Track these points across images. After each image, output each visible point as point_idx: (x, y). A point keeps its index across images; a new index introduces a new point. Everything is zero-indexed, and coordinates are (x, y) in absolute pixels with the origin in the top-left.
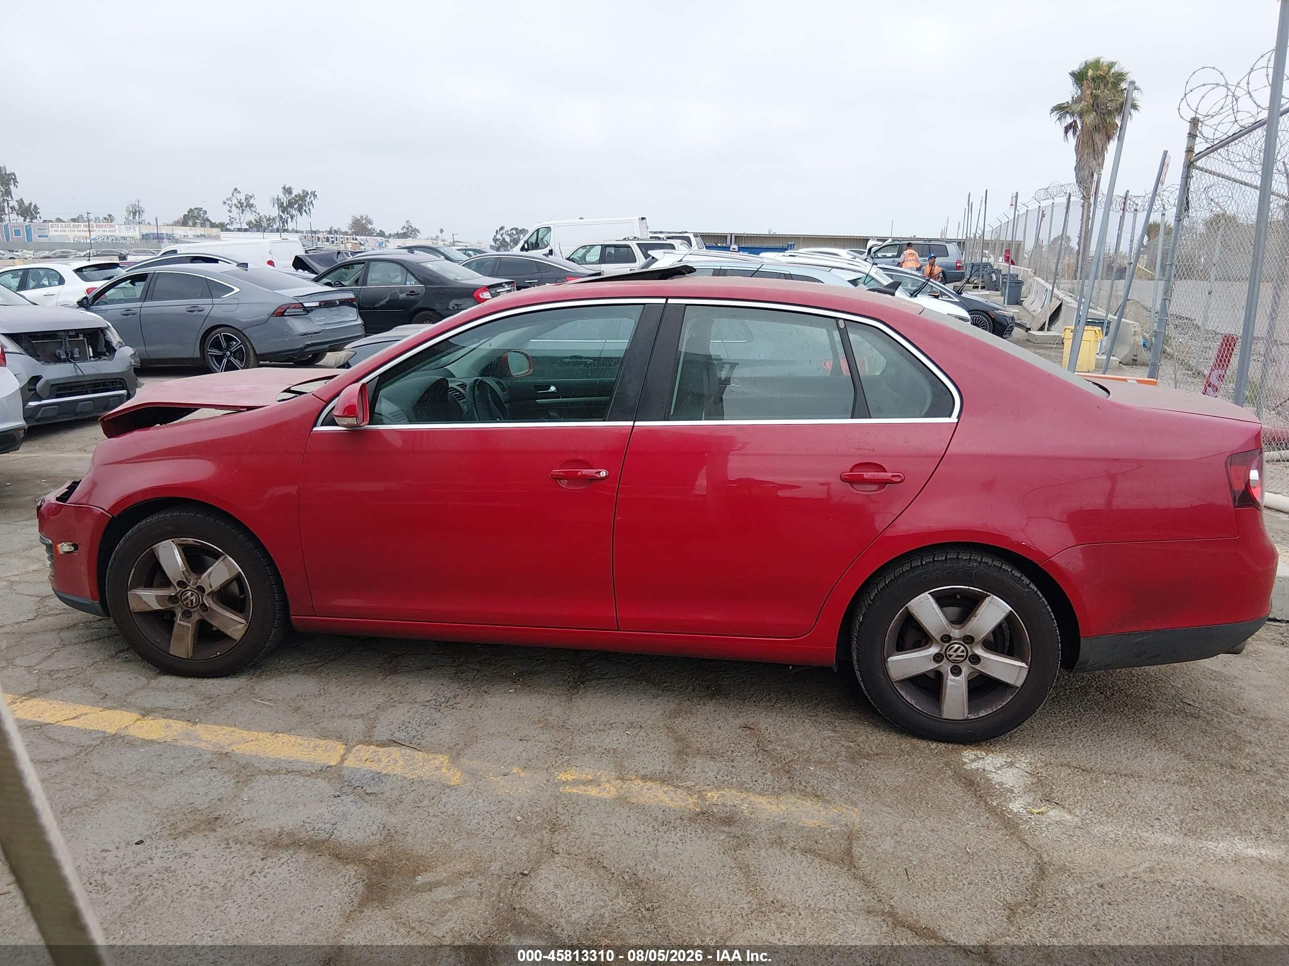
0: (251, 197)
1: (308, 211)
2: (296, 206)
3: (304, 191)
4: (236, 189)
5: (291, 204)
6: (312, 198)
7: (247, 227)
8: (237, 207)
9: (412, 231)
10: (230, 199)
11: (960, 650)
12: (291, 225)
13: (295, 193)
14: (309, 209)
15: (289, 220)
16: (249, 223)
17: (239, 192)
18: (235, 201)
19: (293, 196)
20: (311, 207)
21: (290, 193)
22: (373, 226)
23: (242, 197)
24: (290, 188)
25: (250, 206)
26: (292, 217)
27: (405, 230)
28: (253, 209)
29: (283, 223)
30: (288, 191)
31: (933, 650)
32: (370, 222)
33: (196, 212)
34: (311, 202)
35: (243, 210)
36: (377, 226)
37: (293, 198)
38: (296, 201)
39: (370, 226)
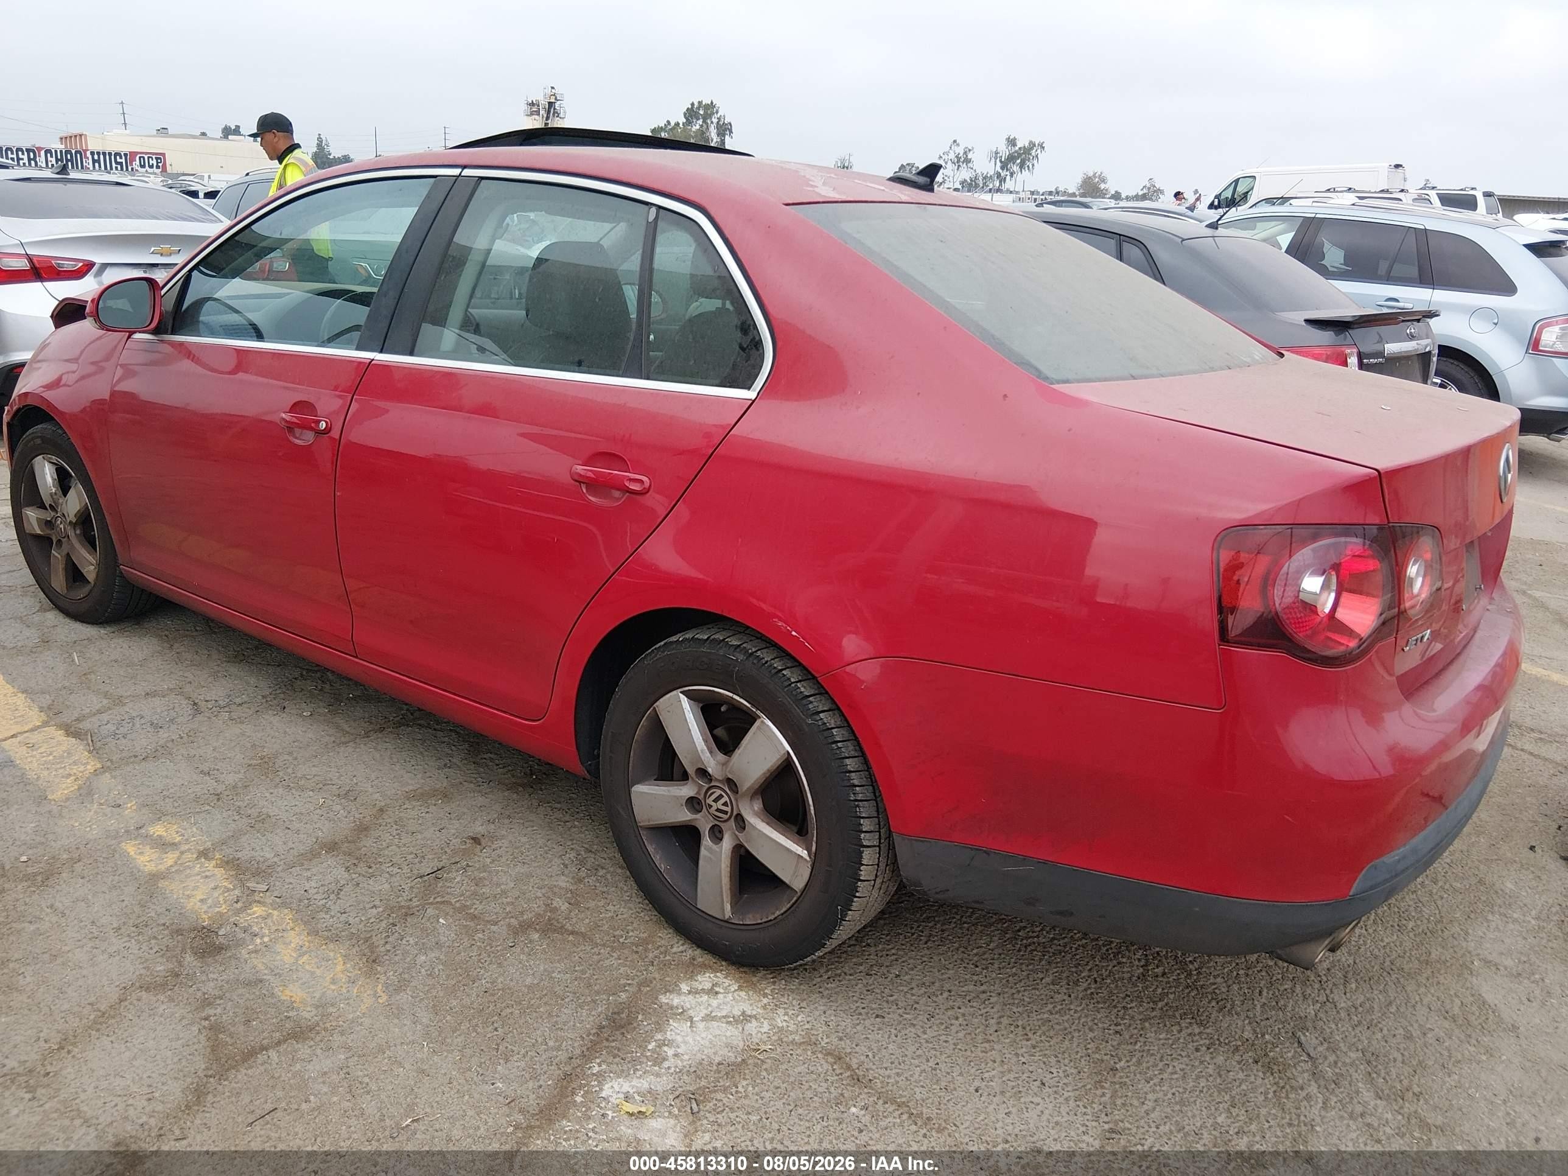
0: (970, 150)
1: (1031, 166)
2: (1018, 161)
3: (1031, 142)
4: (955, 141)
5: (1011, 158)
6: (1039, 151)
7: (960, 187)
8: (954, 163)
9: (1154, 192)
10: (947, 153)
11: (722, 801)
12: (1009, 184)
13: (1020, 144)
14: (1033, 165)
15: (1008, 178)
16: (963, 183)
17: (958, 145)
18: (952, 156)
19: (1017, 148)
20: (1035, 162)
21: (1014, 145)
22: (1107, 186)
23: (960, 150)
24: (1015, 139)
25: (967, 161)
26: (1012, 175)
27: (1145, 191)
28: (970, 165)
29: (1000, 182)
30: (1012, 142)
31: (687, 791)
32: (1104, 181)
33: (908, 168)
34: (1037, 156)
35: (959, 166)
36: (1111, 187)
37: (1016, 152)
38: (1020, 155)
39: (1102, 186)
